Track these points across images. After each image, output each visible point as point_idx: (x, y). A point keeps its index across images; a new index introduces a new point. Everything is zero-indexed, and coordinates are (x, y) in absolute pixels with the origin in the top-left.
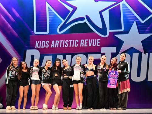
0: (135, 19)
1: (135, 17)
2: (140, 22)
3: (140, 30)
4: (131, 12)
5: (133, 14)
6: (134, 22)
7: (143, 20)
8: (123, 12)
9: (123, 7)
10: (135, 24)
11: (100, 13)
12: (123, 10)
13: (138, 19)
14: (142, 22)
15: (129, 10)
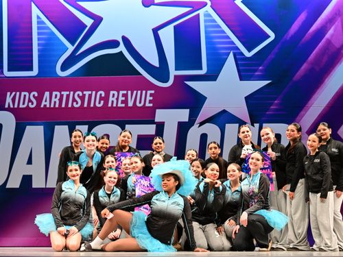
0: (231, 49)
1: (233, 43)
2: (242, 54)
3: (243, 74)
4: (223, 32)
5: (228, 37)
6: (229, 54)
8: (206, 32)
9: (205, 21)
10: (231, 55)
12: (206, 27)
13: (237, 48)
14: (248, 54)
15: (218, 26)
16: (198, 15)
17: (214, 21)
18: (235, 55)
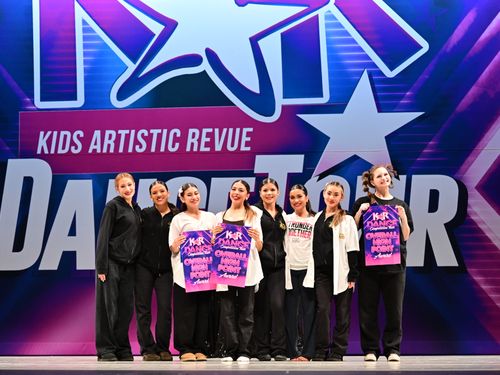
0: (365, 66)
1: (368, 57)
2: (380, 73)
3: (381, 102)
4: (354, 41)
5: (360, 49)
6: (362, 73)
7: (392, 68)
8: (328, 42)
9: (327, 26)
10: (365, 80)
11: (254, 41)
12: (328, 34)
13: (374, 65)
14: (390, 74)
15: (346, 33)
16: (317, 17)
17: (340, 25)
18: (370, 76)
